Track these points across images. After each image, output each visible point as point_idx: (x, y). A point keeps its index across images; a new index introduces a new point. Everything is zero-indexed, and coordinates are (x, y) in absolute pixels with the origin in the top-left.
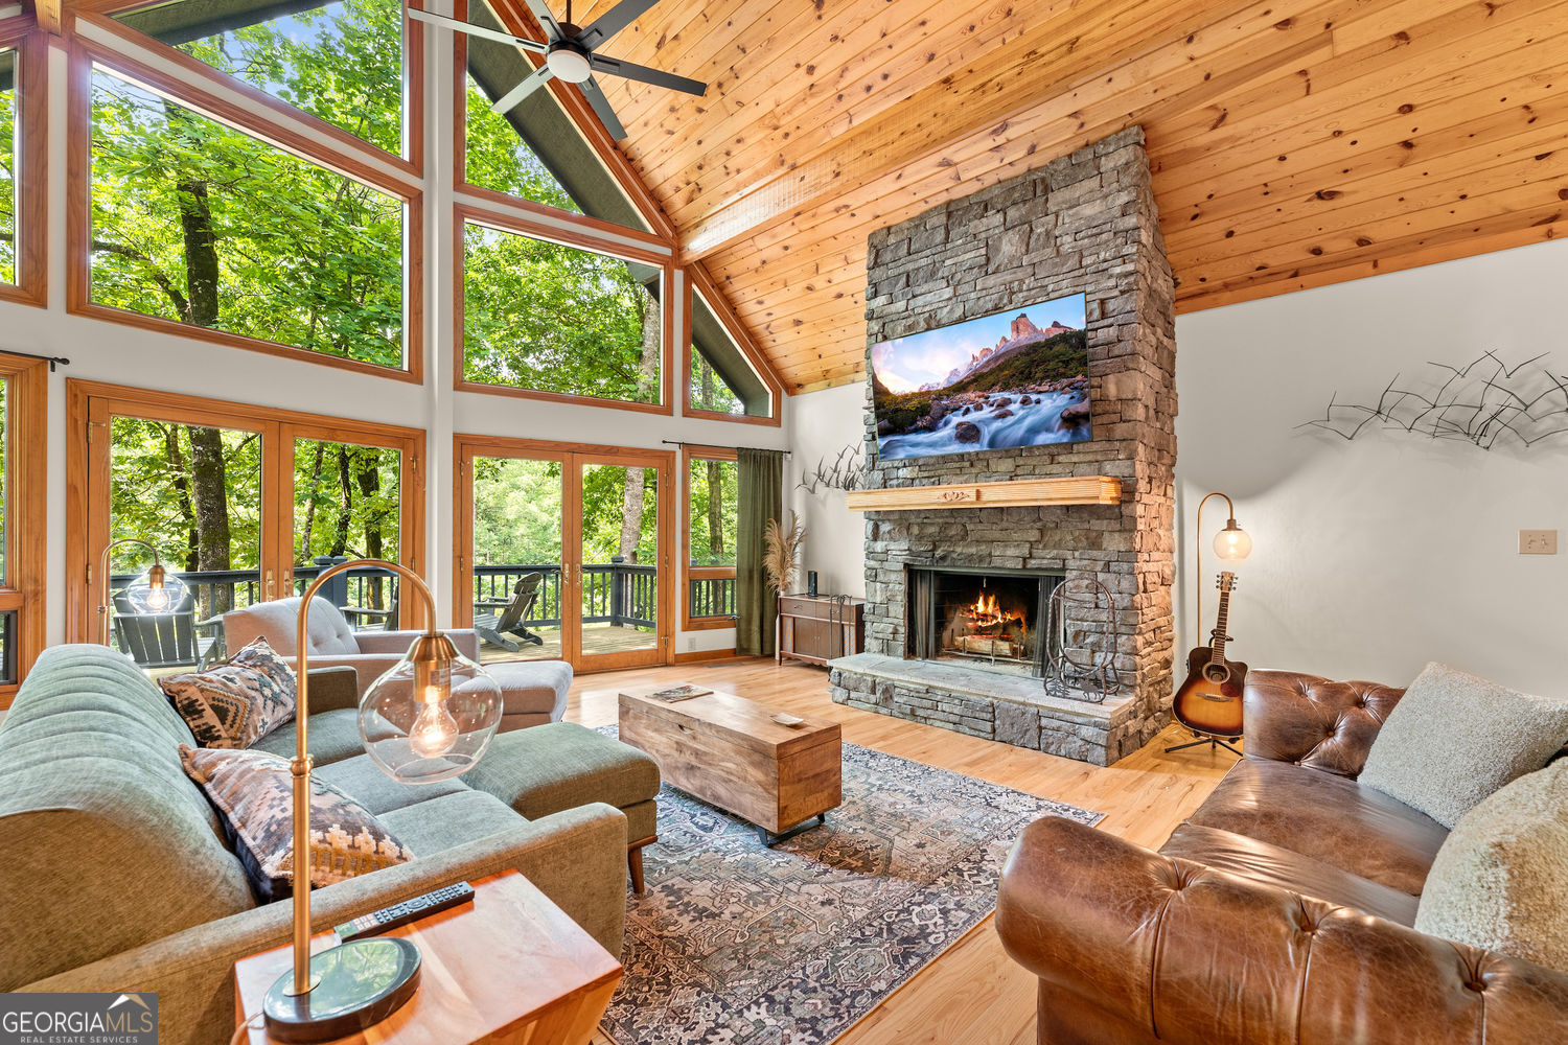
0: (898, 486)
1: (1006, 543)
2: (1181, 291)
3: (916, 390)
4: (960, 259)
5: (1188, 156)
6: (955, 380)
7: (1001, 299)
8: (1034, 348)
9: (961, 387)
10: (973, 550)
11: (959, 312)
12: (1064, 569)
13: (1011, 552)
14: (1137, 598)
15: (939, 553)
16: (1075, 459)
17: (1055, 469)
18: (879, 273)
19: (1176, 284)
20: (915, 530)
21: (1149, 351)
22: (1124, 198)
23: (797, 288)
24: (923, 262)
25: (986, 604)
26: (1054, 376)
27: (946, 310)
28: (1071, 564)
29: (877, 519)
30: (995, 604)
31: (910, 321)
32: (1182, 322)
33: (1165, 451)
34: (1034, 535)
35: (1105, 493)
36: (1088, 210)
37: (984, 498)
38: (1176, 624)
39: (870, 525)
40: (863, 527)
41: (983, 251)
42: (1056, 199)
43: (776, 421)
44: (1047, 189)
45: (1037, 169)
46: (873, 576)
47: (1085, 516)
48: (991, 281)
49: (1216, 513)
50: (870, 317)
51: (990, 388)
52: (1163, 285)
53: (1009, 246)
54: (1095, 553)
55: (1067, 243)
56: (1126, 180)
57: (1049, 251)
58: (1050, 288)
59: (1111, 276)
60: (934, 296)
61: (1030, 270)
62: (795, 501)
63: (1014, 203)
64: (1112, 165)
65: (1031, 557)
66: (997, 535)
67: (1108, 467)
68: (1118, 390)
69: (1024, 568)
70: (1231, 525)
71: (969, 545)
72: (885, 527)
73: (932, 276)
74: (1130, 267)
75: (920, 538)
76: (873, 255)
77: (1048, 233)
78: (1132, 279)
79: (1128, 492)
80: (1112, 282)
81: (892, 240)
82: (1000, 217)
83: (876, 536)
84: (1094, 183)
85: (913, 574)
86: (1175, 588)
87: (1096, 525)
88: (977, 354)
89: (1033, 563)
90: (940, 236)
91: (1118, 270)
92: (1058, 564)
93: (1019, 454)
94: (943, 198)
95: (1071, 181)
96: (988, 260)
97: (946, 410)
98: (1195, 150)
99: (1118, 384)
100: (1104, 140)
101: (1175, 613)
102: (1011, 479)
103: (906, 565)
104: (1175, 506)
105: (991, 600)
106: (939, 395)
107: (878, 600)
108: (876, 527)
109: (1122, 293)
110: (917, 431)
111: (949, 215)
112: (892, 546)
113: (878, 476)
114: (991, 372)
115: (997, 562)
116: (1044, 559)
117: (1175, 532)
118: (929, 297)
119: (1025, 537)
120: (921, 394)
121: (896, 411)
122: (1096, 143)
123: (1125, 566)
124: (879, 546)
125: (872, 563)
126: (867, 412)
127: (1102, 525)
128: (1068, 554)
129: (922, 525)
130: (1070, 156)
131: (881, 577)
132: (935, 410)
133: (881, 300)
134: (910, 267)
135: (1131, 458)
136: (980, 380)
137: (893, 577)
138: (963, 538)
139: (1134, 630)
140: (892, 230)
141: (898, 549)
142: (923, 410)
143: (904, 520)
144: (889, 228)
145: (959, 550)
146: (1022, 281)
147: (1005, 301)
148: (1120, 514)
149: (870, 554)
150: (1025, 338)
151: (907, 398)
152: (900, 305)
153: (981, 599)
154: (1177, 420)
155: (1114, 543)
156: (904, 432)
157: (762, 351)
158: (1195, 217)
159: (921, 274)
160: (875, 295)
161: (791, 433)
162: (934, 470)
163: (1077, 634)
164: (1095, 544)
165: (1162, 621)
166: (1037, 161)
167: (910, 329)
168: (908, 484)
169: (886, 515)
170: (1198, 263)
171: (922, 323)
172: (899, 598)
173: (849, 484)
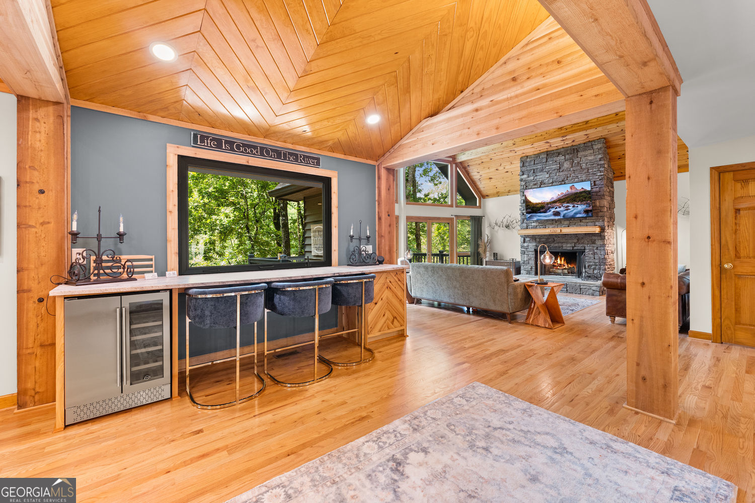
0: (532, 228)
1: (567, 243)
3: (540, 202)
4: (551, 167)
5: (617, 145)
6: (553, 200)
7: (564, 178)
8: (576, 193)
9: (555, 202)
10: (557, 245)
11: (551, 181)
12: (585, 249)
13: (569, 245)
14: (606, 256)
16: (587, 221)
17: (582, 224)
18: (524, 169)
19: (614, 174)
20: (538, 240)
21: (607, 194)
22: (600, 156)
23: (494, 169)
24: (539, 167)
25: (561, 260)
26: (582, 201)
27: (547, 180)
28: (587, 248)
29: (525, 238)
30: (564, 260)
31: (535, 183)
32: (616, 183)
33: (612, 218)
34: (575, 241)
35: (597, 230)
36: (590, 158)
37: (563, 231)
38: (616, 264)
39: (523, 239)
40: (519, 240)
41: (558, 166)
42: (580, 154)
43: (480, 207)
44: (578, 151)
45: (575, 146)
46: (523, 253)
47: (591, 236)
48: (561, 174)
50: (521, 180)
51: (564, 202)
52: (611, 175)
53: (566, 165)
54: (593, 245)
55: (584, 166)
56: (600, 152)
57: (579, 167)
58: (579, 177)
59: (597, 175)
60: (543, 176)
61: (573, 172)
62: (486, 231)
63: (568, 154)
64: (596, 147)
65: (575, 246)
66: (564, 241)
67: (597, 223)
68: (599, 204)
69: (573, 249)
71: (556, 244)
72: (527, 239)
73: (542, 170)
74: (602, 174)
75: (539, 242)
76: (522, 164)
77: (578, 163)
78: (603, 176)
79: (603, 229)
80: (597, 177)
81: (528, 160)
82: (563, 157)
83: (524, 242)
84: (592, 151)
86: (615, 254)
87: (594, 238)
88: (559, 194)
89: (575, 248)
90: (544, 160)
91: (599, 174)
92: (583, 248)
93: (571, 220)
94: (546, 150)
95: (585, 150)
96: (560, 168)
97: (550, 207)
98: (619, 144)
99: (599, 202)
100: (594, 141)
101: (615, 261)
102: (568, 227)
103: (535, 249)
104: (615, 232)
105: (563, 259)
106: (548, 204)
107: (525, 259)
108: (524, 239)
109: (600, 180)
110: (540, 212)
111: (547, 155)
112: (530, 244)
113: (525, 225)
114: (564, 199)
115: (564, 248)
116: (579, 247)
117: (615, 239)
118: (541, 176)
119: (573, 241)
120: (541, 203)
121: (533, 207)
122: (592, 141)
123: (602, 248)
124: (526, 244)
125: (523, 249)
126: (520, 207)
127: (596, 238)
128: (586, 246)
129: (540, 239)
130: (584, 143)
131: (526, 253)
132: (546, 206)
133: (525, 176)
134: (535, 168)
135: (603, 221)
136: (561, 200)
137: (530, 253)
138: (553, 242)
139: (605, 264)
140: (528, 157)
141: (532, 246)
142: (542, 207)
143: (534, 238)
144: (527, 156)
145: (552, 245)
146: (571, 175)
147: (566, 179)
148: (601, 235)
149: (522, 247)
150: (574, 191)
151: (537, 204)
152: (532, 178)
153: (559, 258)
154: (615, 210)
155: (599, 243)
157: (475, 186)
158: (619, 159)
159: (538, 170)
160: (523, 174)
161: (484, 211)
162: (544, 224)
163: (589, 266)
164: (594, 243)
165: (612, 263)
166: (574, 144)
167: (535, 185)
168: (536, 227)
169: (528, 236)
170: (620, 169)
171: (539, 183)
172: (532, 259)
173: (507, 227)
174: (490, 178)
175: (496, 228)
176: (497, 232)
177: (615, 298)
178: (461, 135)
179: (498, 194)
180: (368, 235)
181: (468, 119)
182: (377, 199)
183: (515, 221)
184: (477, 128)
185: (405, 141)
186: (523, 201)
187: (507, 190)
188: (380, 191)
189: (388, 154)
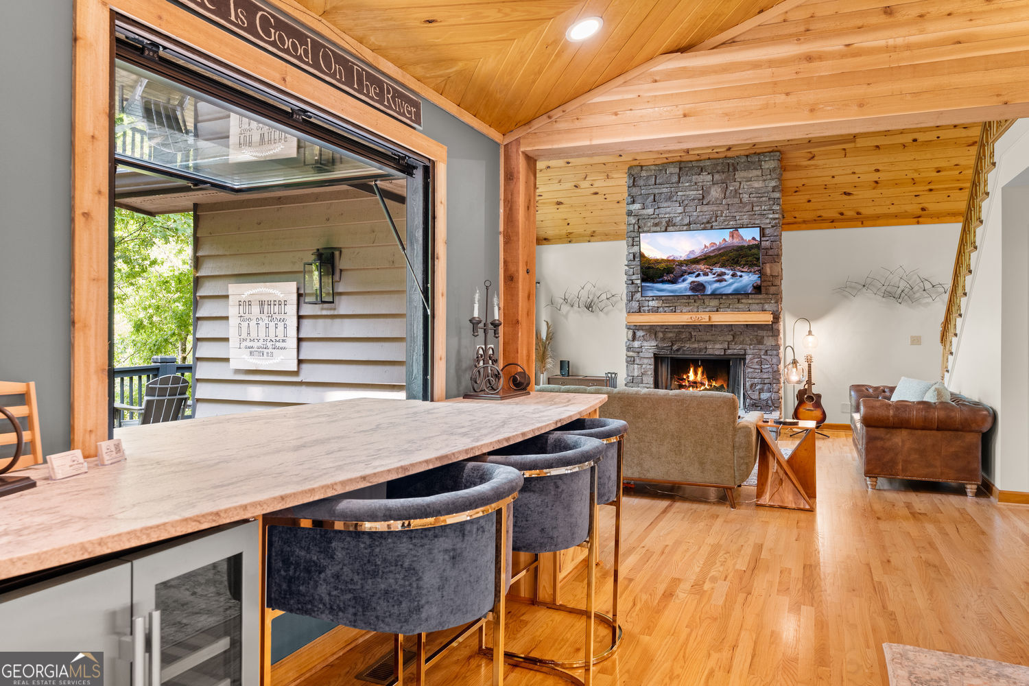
0: (649, 311)
1: (715, 342)
2: (785, 221)
3: (665, 258)
4: (687, 193)
5: (797, 168)
6: (692, 256)
7: (711, 218)
8: (741, 248)
9: (696, 261)
10: (696, 346)
11: (686, 221)
12: (745, 354)
13: (718, 346)
14: (779, 366)
15: (675, 347)
16: (750, 301)
17: (740, 306)
18: (635, 191)
20: (661, 335)
22: (773, 183)
23: (570, 185)
24: (665, 190)
25: (696, 374)
27: (678, 219)
28: (749, 351)
29: (634, 329)
30: (703, 373)
31: (656, 221)
34: (730, 338)
35: (767, 318)
36: (756, 185)
37: (713, 320)
39: (630, 333)
40: (624, 335)
41: (701, 192)
42: (740, 175)
44: (735, 170)
45: (730, 158)
46: (631, 361)
47: (755, 329)
48: (705, 208)
49: (802, 327)
50: (630, 213)
51: (714, 264)
53: (715, 193)
54: (760, 346)
55: (745, 197)
56: (774, 176)
57: (737, 200)
58: (738, 218)
59: (767, 218)
60: (672, 210)
61: (726, 207)
62: (543, 315)
63: (718, 172)
64: (767, 166)
65: (728, 349)
66: (710, 338)
67: (766, 306)
68: (771, 271)
69: (725, 354)
70: (810, 333)
71: (693, 343)
72: (640, 333)
73: (670, 199)
74: (777, 216)
75: (663, 339)
76: (631, 181)
77: (736, 191)
78: (777, 221)
79: (776, 318)
80: (768, 221)
81: (644, 174)
82: (710, 177)
83: (634, 338)
84: (759, 172)
85: (658, 359)
87: (761, 333)
88: (708, 245)
89: (729, 352)
90: (675, 179)
91: (771, 216)
92: (742, 352)
93: (722, 299)
94: (679, 159)
95: (747, 168)
96: (703, 197)
97: (683, 274)
98: (800, 166)
99: (771, 268)
100: (763, 153)
102: (717, 311)
103: (655, 354)
104: (782, 324)
105: (700, 371)
106: (681, 263)
107: (636, 374)
108: (634, 334)
109: (773, 227)
110: (663, 282)
111: (680, 169)
112: (645, 344)
113: (635, 305)
114: (716, 256)
115: (710, 352)
116: (736, 349)
117: (783, 336)
118: (668, 210)
119: (725, 339)
120: (668, 261)
121: (649, 268)
122: (759, 154)
123: (775, 352)
124: (636, 344)
125: (631, 354)
126: (627, 268)
127: (764, 333)
128: (748, 347)
129: (664, 333)
130: (747, 156)
131: (637, 361)
132: (677, 270)
133: (637, 206)
134: (657, 191)
136: (709, 259)
137: (646, 361)
138: (690, 340)
139: (777, 381)
140: (644, 168)
141: (649, 347)
142: (669, 270)
143: (652, 330)
144: (642, 166)
145: (688, 346)
146: (722, 212)
147: (713, 220)
148: (772, 329)
149: (629, 349)
150: (738, 243)
151: (657, 262)
152: (650, 211)
153: (692, 369)
155: (769, 342)
156: (653, 282)
158: (796, 192)
159: (663, 196)
160: (633, 202)
162: (672, 303)
163: (751, 386)
164: (760, 342)
166: (729, 154)
167: (656, 225)
168: (655, 310)
169: (640, 328)
171: (664, 223)
172: (649, 373)
173: (589, 307)
174: (559, 203)
175: (565, 308)
176: (566, 316)
177: (879, 444)
178: (766, 106)
179: (569, 238)
181: (786, 73)
183: (604, 297)
184: (810, 96)
185: (598, 98)
186: (631, 256)
187: (589, 232)
188: (511, 209)
189: (543, 120)
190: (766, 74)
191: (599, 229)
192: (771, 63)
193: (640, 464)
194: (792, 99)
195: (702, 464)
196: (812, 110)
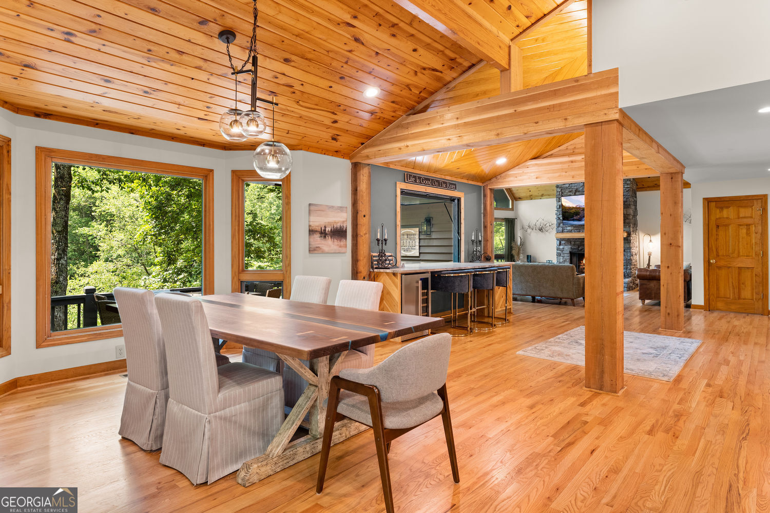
0: (567, 232)
3: (574, 206)
14: (632, 257)
15: (580, 249)
19: (637, 185)
20: (573, 243)
21: (633, 203)
29: (560, 241)
31: (570, 190)
32: (638, 193)
33: (635, 224)
35: (624, 234)
38: (638, 264)
39: (558, 242)
40: (555, 243)
43: (512, 209)
46: (559, 255)
49: (647, 238)
50: (557, 187)
52: (635, 187)
62: (519, 234)
70: (651, 241)
72: (563, 242)
74: (629, 186)
75: (574, 245)
79: (629, 234)
83: (560, 244)
86: (638, 255)
91: (626, 186)
99: (627, 210)
101: (638, 262)
103: (570, 252)
104: (637, 237)
107: (561, 261)
108: (560, 242)
109: (627, 191)
110: (573, 220)
112: (565, 247)
113: (560, 229)
117: (638, 242)
120: (576, 208)
121: (566, 212)
123: (629, 251)
124: (561, 247)
125: (559, 252)
126: (556, 212)
129: (575, 242)
131: (562, 255)
135: (630, 227)
137: (566, 255)
139: (631, 264)
141: (567, 248)
143: (569, 241)
148: (627, 239)
149: (558, 249)
151: (570, 208)
154: (638, 216)
155: (626, 245)
156: (568, 220)
161: (517, 213)
162: (579, 228)
165: (636, 263)
167: (570, 192)
168: (570, 231)
169: (563, 239)
170: (642, 182)
171: (574, 191)
172: (568, 260)
173: (541, 230)
175: (529, 231)
176: (530, 234)
178: (560, 176)
179: (531, 197)
180: (473, 239)
181: (566, 166)
182: (482, 212)
183: (548, 225)
184: (573, 173)
186: (559, 206)
187: (540, 194)
188: (485, 206)
189: (495, 179)
190: (559, 166)
191: (545, 193)
192: (561, 163)
193: (539, 291)
194: (567, 174)
195: (562, 290)
196: (573, 177)
